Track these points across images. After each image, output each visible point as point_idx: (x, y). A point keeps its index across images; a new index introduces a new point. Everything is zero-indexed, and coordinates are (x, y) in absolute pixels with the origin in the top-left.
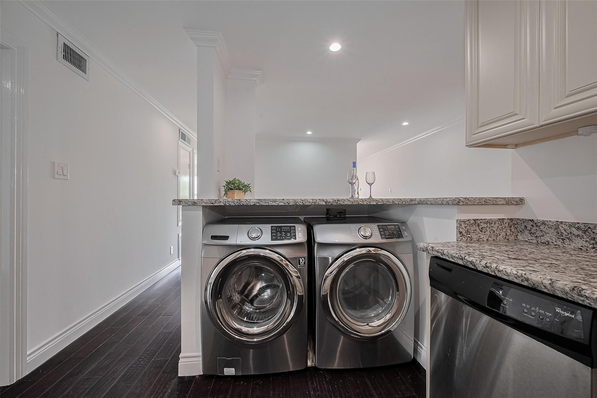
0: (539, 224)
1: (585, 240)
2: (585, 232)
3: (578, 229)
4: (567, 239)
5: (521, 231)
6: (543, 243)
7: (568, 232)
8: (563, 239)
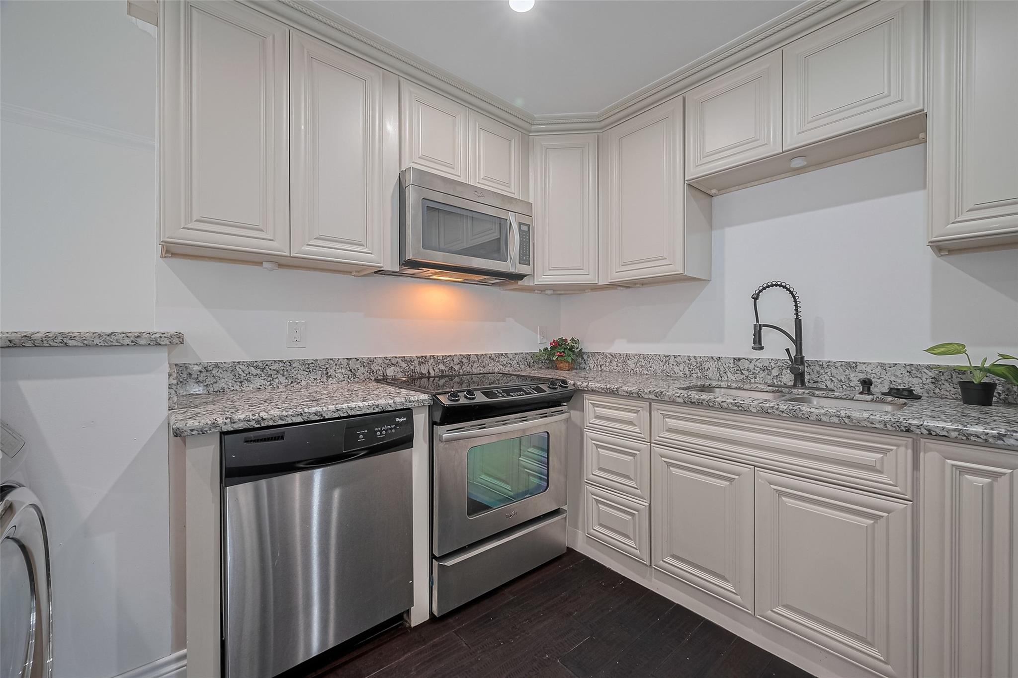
0: (210, 368)
1: (263, 378)
2: (262, 370)
3: (256, 367)
4: (245, 381)
5: (181, 382)
6: (217, 392)
7: (246, 373)
8: (241, 382)
